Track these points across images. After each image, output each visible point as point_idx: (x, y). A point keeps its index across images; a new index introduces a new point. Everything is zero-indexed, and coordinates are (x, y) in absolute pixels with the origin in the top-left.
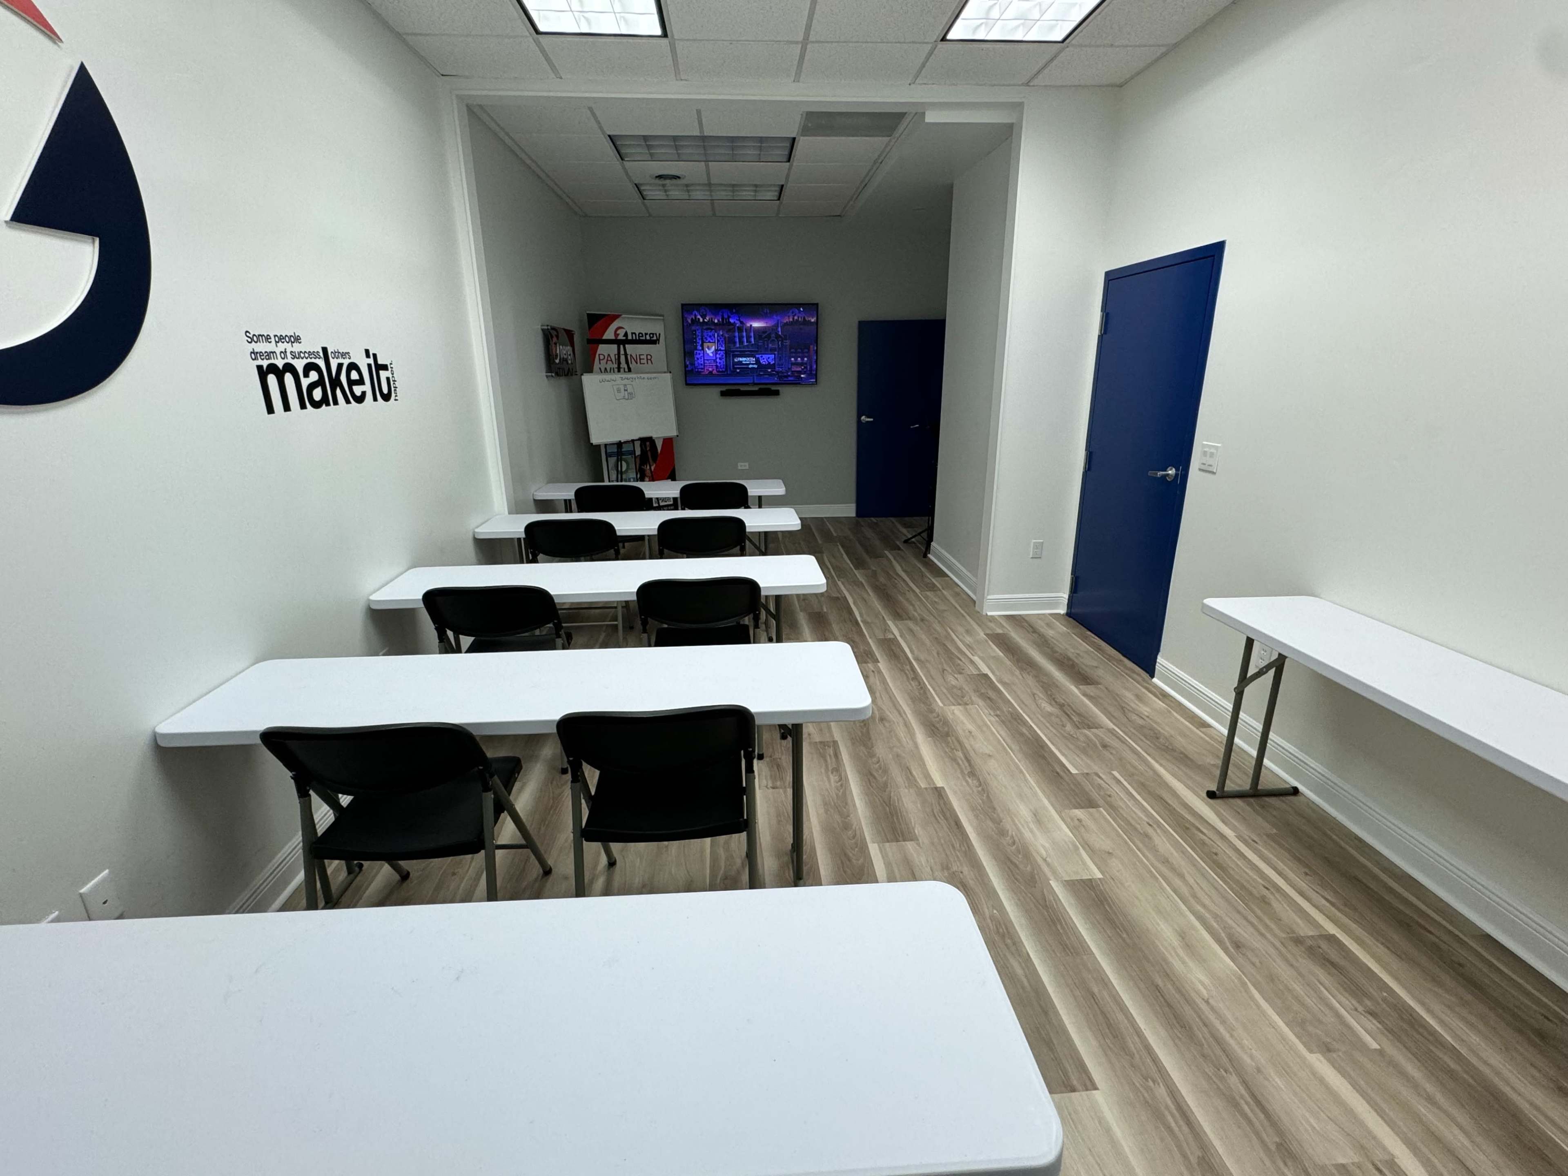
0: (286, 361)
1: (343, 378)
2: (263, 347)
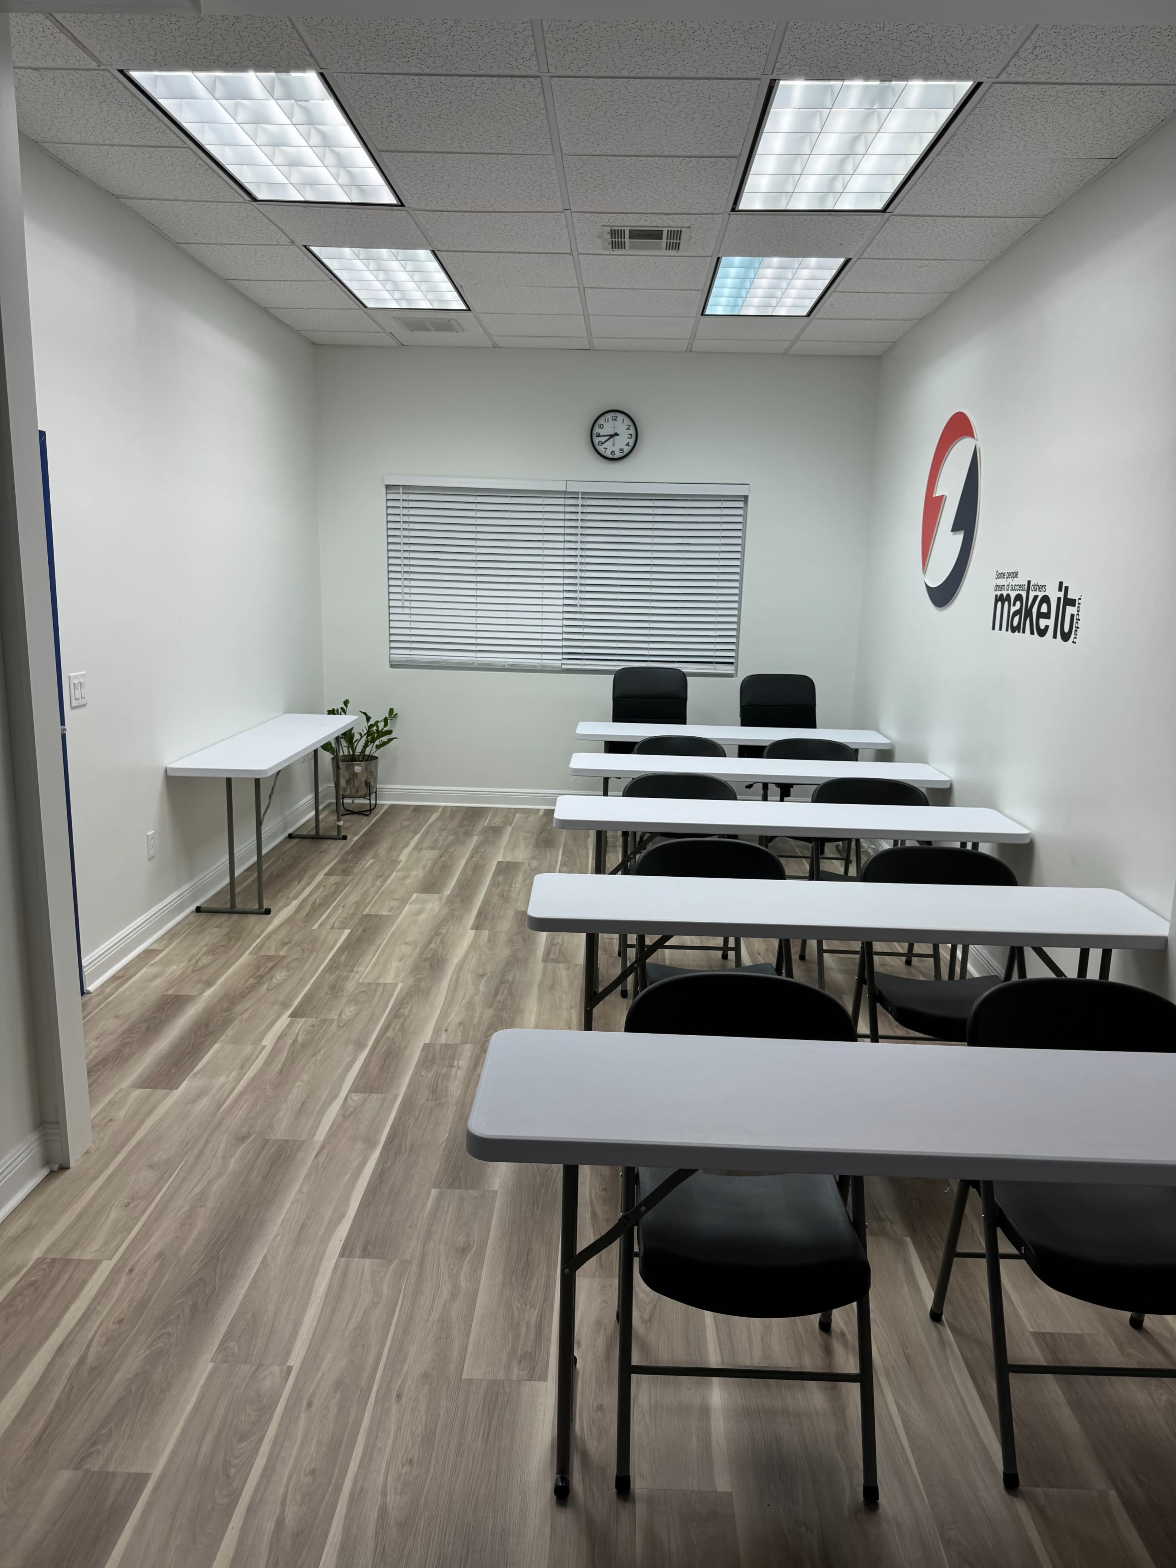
2: (1001, 582)
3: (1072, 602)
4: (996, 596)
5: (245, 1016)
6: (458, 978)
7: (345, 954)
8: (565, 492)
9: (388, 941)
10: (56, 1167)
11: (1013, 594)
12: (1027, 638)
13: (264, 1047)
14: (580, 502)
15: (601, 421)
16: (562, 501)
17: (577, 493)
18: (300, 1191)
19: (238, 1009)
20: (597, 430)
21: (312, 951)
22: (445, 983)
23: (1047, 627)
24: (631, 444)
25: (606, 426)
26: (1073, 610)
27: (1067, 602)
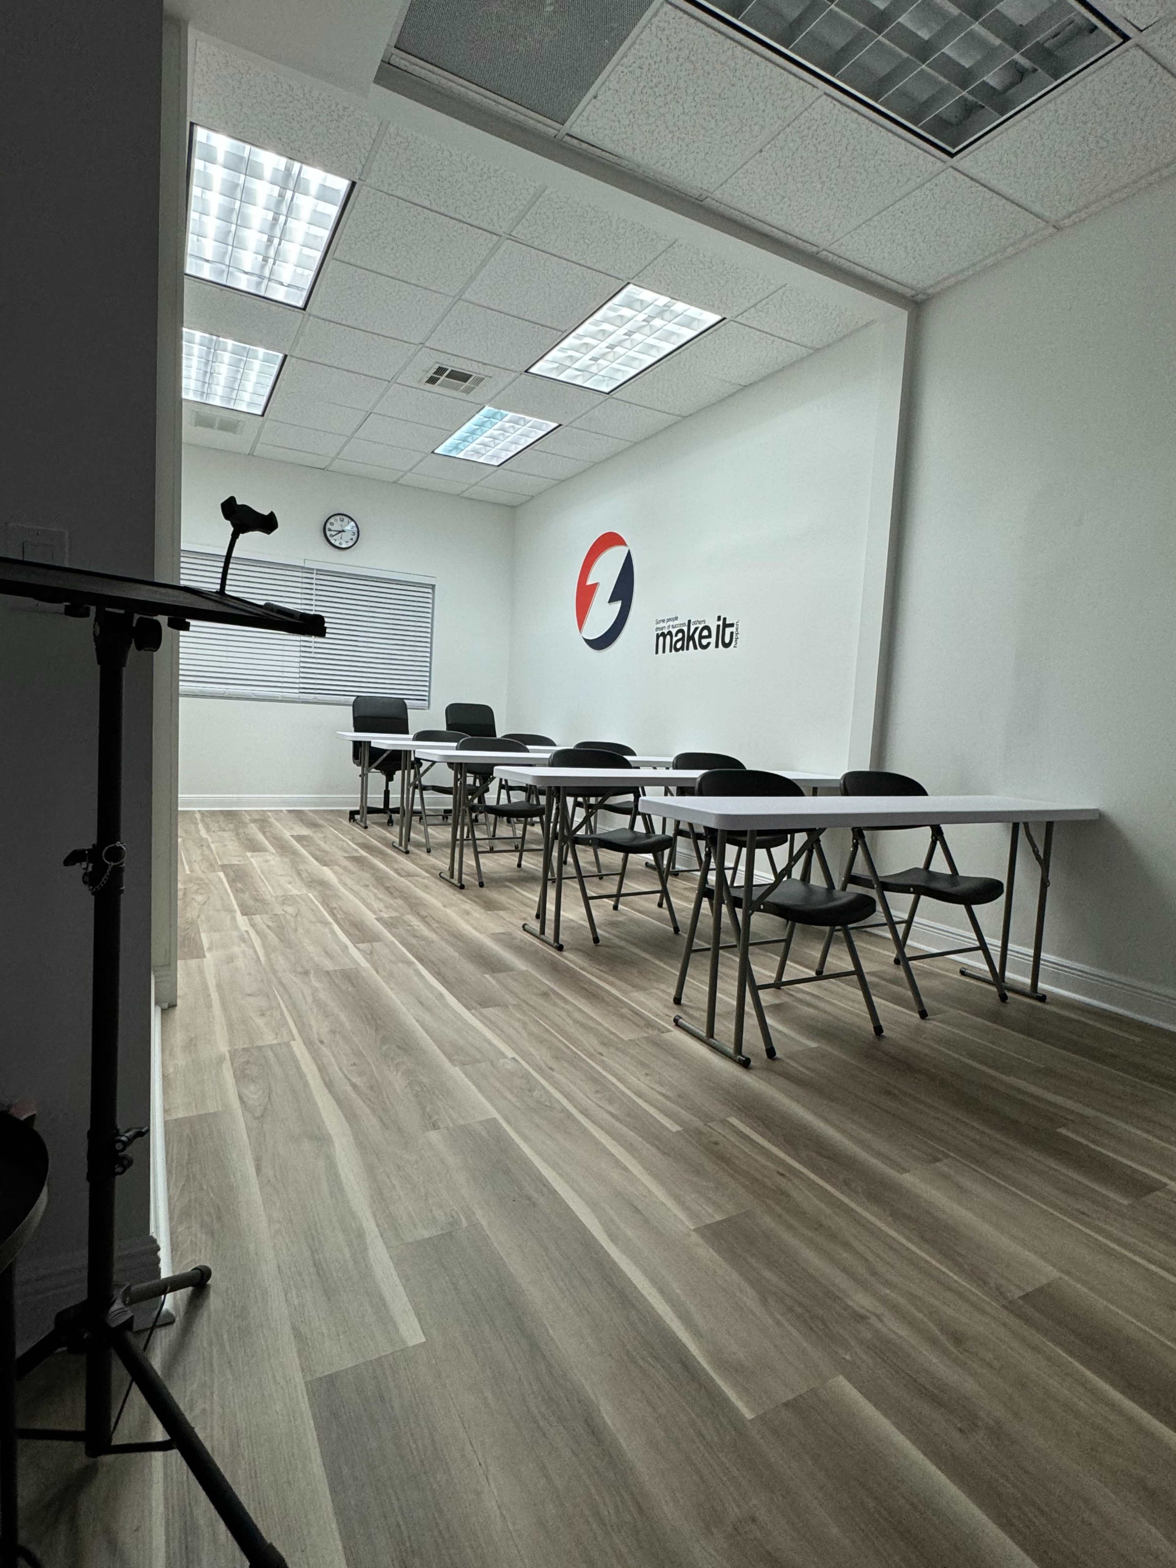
2: (661, 625)
3: (732, 625)
4: (657, 634)
6: (350, 888)
7: (238, 884)
8: (302, 568)
9: (263, 875)
11: (674, 631)
12: (691, 652)
13: (247, 932)
14: (314, 576)
15: (332, 520)
16: (299, 574)
17: (313, 569)
20: (328, 526)
23: (709, 644)
24: (355, 539)
25: (336, 523)
26: (733, 629)
27: (726, 626)
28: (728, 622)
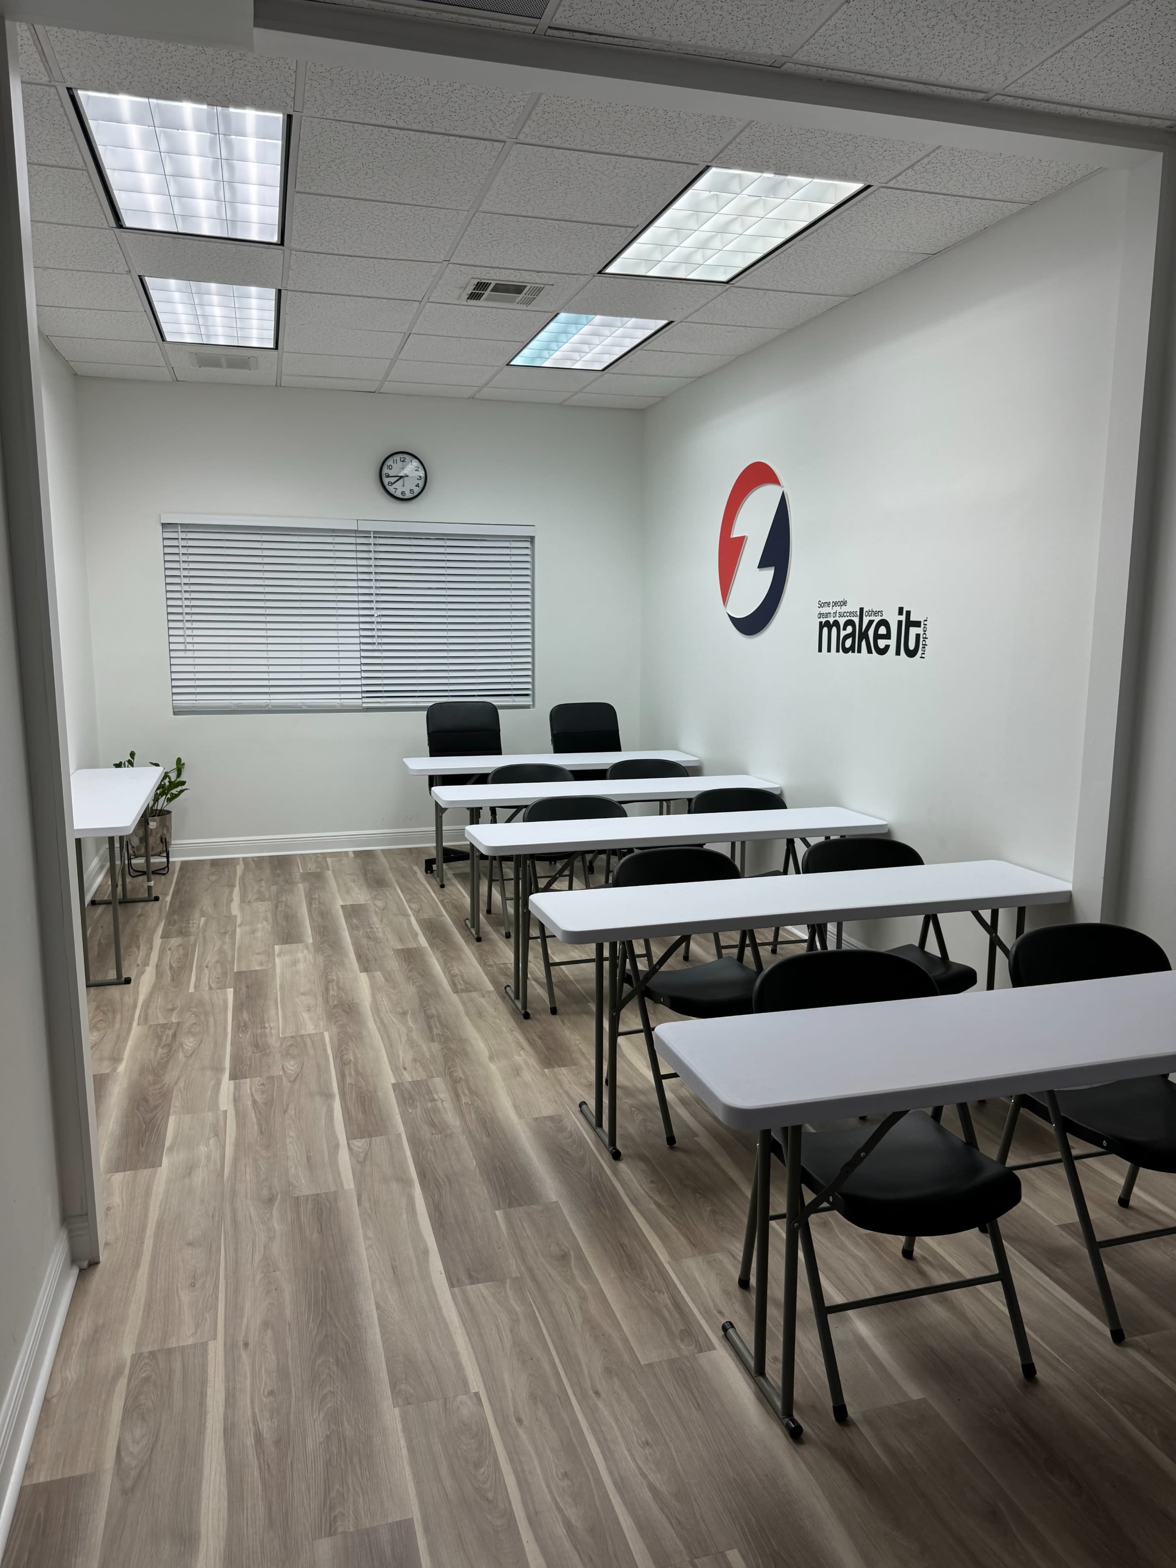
0: (835, 619)
1: (871, 633)
2: (825, 610)
3: (917, 624)
4: (821, 623)
5: (181, 1084)
6: (381, 1020)
7: (245, 1012)
8: (356, 531)
9: (281, 994)
10: (85, 1264)
11: (842, 621)
12: (864, 657)
13: (225, 1112)
14: (372, 541)
15: (390, 462)
16: (353, 540)
17: (369, 532)
18: (366, 1237)
19: (168, 1078)
20: (385, 471)
21: (206, 1014)
22: (371, 1024)
23: (887, 647)
24: (421, 485)
25: (395, 468)
26: (919, 630)
27: (910, 624)
28: (912, 619)
